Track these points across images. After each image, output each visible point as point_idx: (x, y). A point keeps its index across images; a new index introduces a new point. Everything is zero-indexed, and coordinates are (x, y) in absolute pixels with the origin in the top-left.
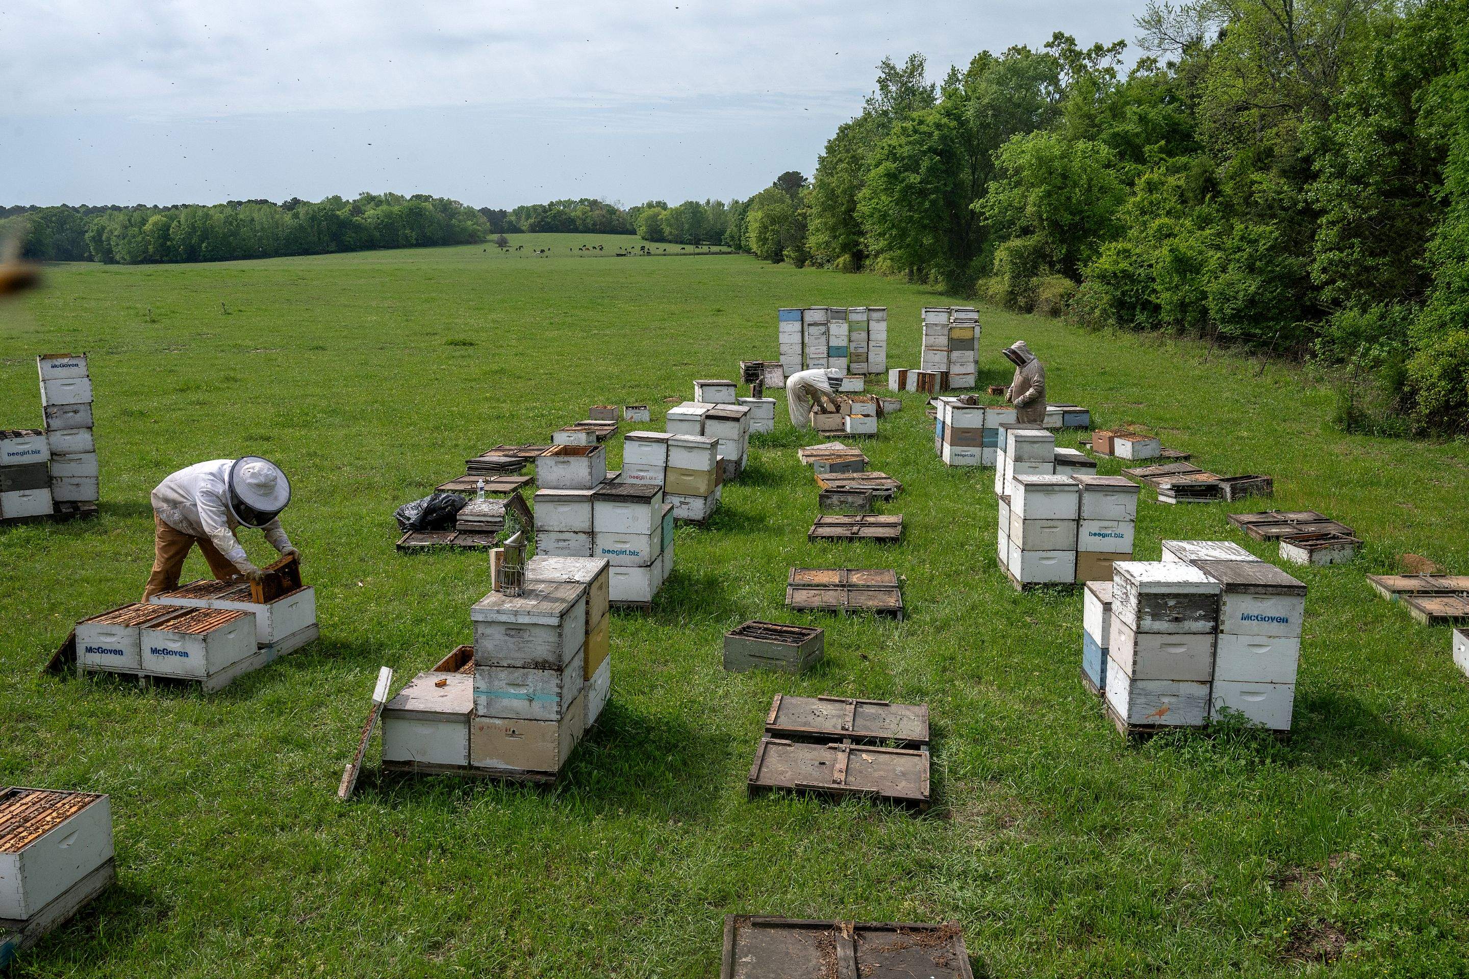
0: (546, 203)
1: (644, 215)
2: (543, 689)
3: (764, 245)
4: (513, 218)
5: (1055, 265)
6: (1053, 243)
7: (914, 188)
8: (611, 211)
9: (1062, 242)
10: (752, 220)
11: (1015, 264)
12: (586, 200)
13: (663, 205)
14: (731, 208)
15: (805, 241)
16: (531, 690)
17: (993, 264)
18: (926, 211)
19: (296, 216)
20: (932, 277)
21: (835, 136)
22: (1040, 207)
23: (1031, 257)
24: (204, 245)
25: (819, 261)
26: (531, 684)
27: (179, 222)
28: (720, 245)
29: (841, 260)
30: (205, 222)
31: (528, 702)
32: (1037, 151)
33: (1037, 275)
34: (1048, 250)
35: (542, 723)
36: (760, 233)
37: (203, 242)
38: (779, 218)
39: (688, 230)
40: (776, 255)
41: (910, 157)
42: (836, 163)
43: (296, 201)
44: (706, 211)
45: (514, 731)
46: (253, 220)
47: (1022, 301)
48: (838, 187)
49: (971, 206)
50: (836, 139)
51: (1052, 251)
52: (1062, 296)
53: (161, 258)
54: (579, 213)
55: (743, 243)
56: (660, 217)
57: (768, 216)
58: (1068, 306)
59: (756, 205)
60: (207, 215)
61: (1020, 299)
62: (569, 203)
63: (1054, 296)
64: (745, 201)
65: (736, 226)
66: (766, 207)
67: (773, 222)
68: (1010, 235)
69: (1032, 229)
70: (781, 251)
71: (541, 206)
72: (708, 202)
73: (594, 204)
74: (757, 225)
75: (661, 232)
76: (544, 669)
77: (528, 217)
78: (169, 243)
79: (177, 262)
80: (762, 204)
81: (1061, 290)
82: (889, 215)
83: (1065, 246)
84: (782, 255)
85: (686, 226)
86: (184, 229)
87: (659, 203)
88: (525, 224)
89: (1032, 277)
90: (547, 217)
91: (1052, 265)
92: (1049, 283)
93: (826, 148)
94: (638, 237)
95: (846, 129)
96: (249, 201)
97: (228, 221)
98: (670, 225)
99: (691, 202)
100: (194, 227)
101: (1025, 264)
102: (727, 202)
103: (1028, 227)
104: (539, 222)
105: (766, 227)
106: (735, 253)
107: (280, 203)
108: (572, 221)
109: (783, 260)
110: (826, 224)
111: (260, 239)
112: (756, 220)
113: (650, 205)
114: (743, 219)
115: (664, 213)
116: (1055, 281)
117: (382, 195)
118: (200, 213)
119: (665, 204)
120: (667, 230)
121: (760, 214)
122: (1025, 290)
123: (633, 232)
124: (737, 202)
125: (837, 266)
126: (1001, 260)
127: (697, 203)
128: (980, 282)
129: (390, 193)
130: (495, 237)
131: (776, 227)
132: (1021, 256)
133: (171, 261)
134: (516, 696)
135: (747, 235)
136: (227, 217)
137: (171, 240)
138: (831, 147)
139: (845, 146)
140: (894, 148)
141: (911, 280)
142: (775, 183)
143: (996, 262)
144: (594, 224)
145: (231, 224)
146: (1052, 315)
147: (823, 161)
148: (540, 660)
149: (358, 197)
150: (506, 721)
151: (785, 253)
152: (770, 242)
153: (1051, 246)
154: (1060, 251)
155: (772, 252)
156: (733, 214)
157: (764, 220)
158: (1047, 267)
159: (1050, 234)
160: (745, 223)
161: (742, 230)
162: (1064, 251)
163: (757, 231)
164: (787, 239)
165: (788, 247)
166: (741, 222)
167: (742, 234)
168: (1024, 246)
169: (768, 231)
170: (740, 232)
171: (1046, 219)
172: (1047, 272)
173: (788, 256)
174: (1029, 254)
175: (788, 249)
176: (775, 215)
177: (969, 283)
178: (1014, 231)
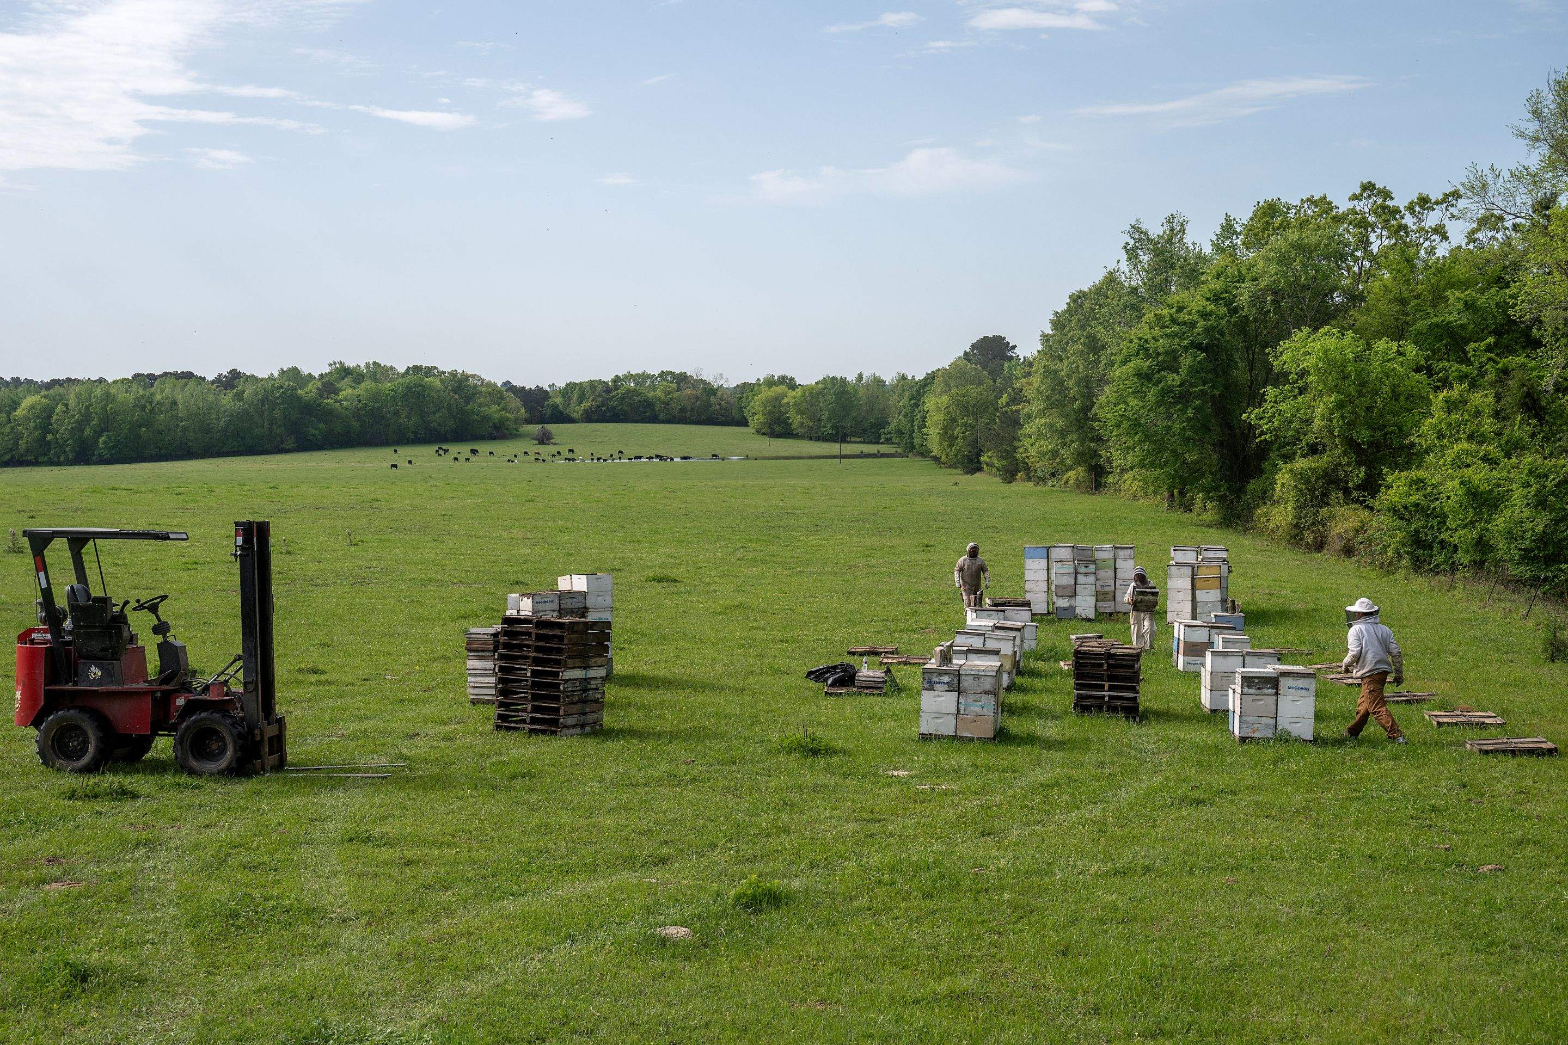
0: (608, 378)
1: (761, 397)
3: (951, 445)
4: (558, 400)
5: (1350, 493)
6: (1348, 464)
7: (1172, 391)
8: (710, 391)
9: (1359, 464)
10: (932, 408)
11: (1301, 490)
12: (669, 373)
13: (790, 384)
14: (897, 388)
15: (1017, 444)
17: (1274, 489)
18: (1189, 419)
19: (239, 396)
20: (1198, 503)
21: (1065, 307)
22: (1330, 420)
23: (1320, 483)
24: (102, 440)
25: (1040, 474)
27: (66, 405)
28: (878, 443)
29: (1072, 474)
30: (106, 406)
32: (1325, 352)
33: (1329, 505)
34: (1342, 474)
36: (945, 428)
37: (100, 435)
38: (973, 407)
39: (829, 419)
40: (971, 460)
41: (1166, 353)
42: (1067, 343)
43: (235, 375)
44: (856, 391)
46: (174, 403)
47: (1309, 537)
48: (1070, 376)
49: (1244, 416)
50: (1066, 312)
51: (1347, 476)
52: (1357, 531)
53: (36, 458)
54: (659, 393)
55: (917, 441)
56: (785, 400)
57: (957, 403)
58: (1361, 543)
59: (937, 385)
60: (108, 395)
61: (1306, 534)
62: (644, 376)
63: (1347, 531)
64: (920, 376)
65: (906, 416)
66: (954, 390)
67: (965, 413)
68: (1295, 453)
69: (1320, 447)
70: (978, 455)
71: (600, 382)
72: (860, 377)
73: (682, 379)
74: (941, 416)
75: (786, 423)
77: (582, 398)
78: (49, 437)
79: (59, 464)
80: (948, 385)
82: (1140, 425)
83: (1363, 469)
84: (979, 462)
85: (826, 415)
86: (73, 416)
87: (782, 380)
88: (577, 410)
89: (1321, 507)
90: (611, 399)
91: (1347, 491)
92: (1343, 515)
93: (1052, 322)
94: (750, 430)
95: (1079, 297)
96: (165, 374)
97: (139, 405)
98: (801, 413)
99: (834, 379)
100: (87, 416)
101: (1312, 490)
102: (889, 378)
103: (1317, 443)
104: (598, 407)
105: (954, 420)
106: (901, 456)
107: (210, 377)
108: (648, 404)
109: (980, 469)
110: (1051, 426)
111: (185, 429)
112: (938, 409)
113: (770, 382)
114: (917, 405)
115: (791, 394)
116: (1349, 512)
117: (363, 365)
118: (98, 392)
119: (792, 379)
120: (796, 420)
121: (945, 400)
122: (1313, 524)
123: (743, 423)
124: (904, 378)
125: (1067, 482)
126: (1283, 485)
127: (843, 380)
128: (1259, 511)
129: (375, 363)
130: (534, 428)
131: (970, 420)
132: (1307, 482)
133: (51, 463)
135: (925, 430)
136: (137, 399)
137: (55, 432)
138: (1059, 321)
139: (1079, 321)
140: (1146, 341)
141: (1171, 506)
142: (966, 353)
143: (1278, 487)
144: (683, 410)
145: (143, 408)
146: (1344, 555)
147: (1048, 340)
148: (987, 690)
149: (327, 370)
151: (984, 458)
152: (960, 442)
153: (1346, 468)
154: (1357, 475)
155: (963, 457)
156: (900, 397)
157: (951, 409)
158: (1340, 495)
159: (1345, 453)
160: (920, 412)
161: (916, 423)
162: (1362, 475)
163: (940, 426)
164: (987, 439)
165: (988, 450)
166: (913, 411)
167: (916, 427)
168: (1310, 469)
169: (958, 425)
170: (912, 426)
171: (1339, 436)
172: (1341, 501)
173: (990, 465)
174: (1318, 479)
175: (989, 454)
176: (968, 403)
177: (1246, 512)
178: (1300, 449)
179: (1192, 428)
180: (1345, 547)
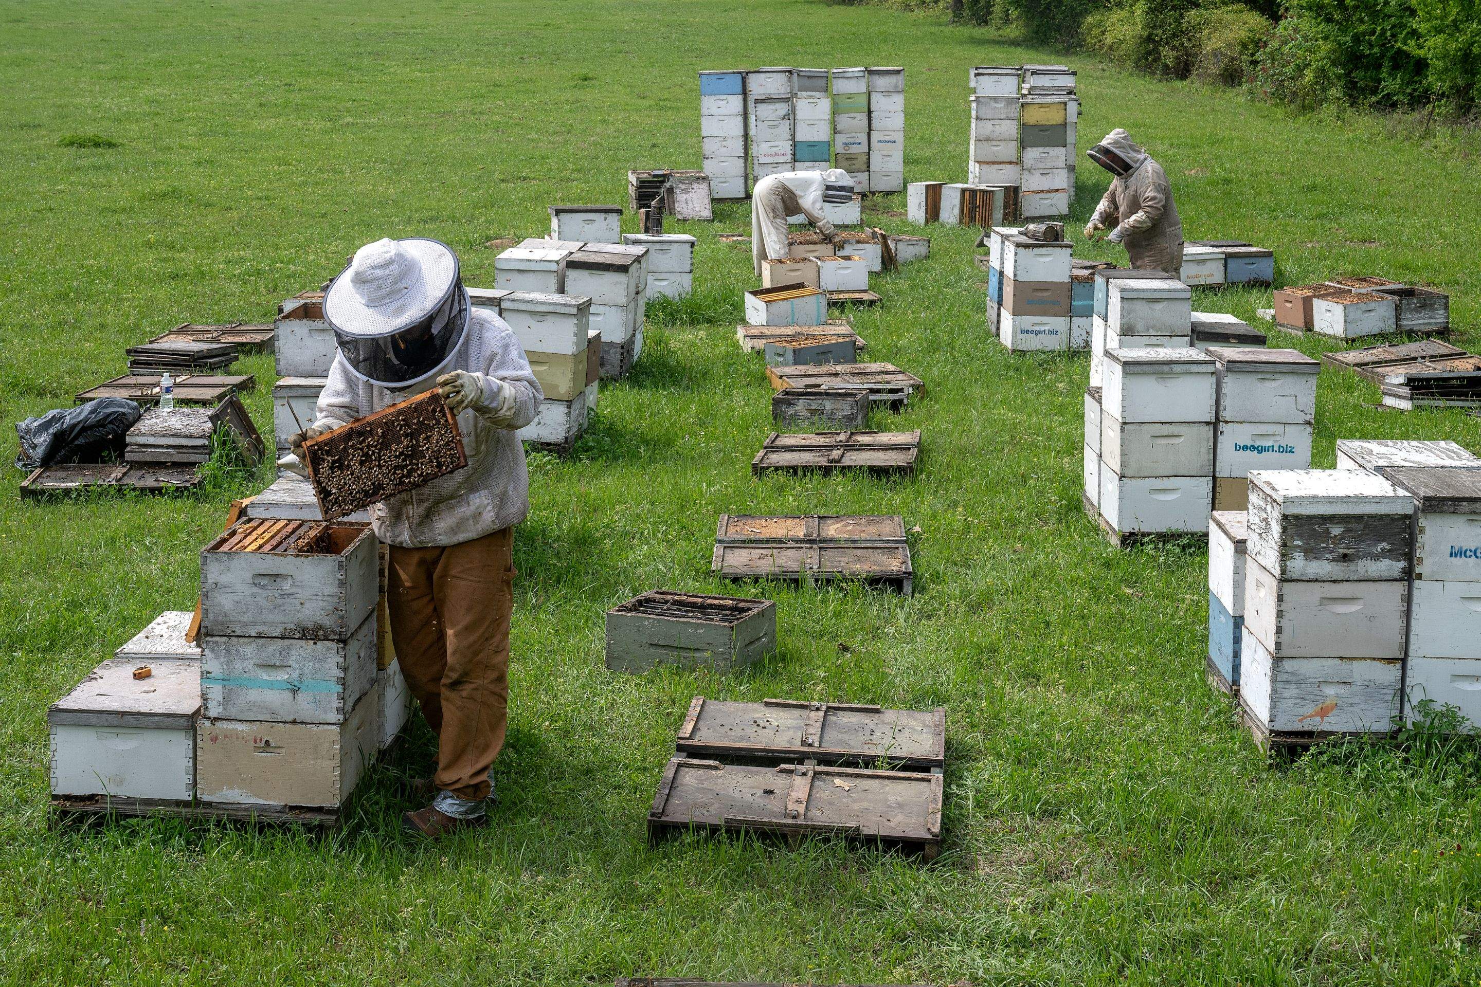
2: (314, 672)
16: (295, 675)
26: (295, 665)
31: (288, 695)
35: (314, 728)
45: (267, 742)
52: (1244, 46)
58: (1255, 63)
63: (1229, 45)
76: (316, 638)
81: (1243, 34)
134: (271, 686)
148: (310, 625)
150: (255, 726)
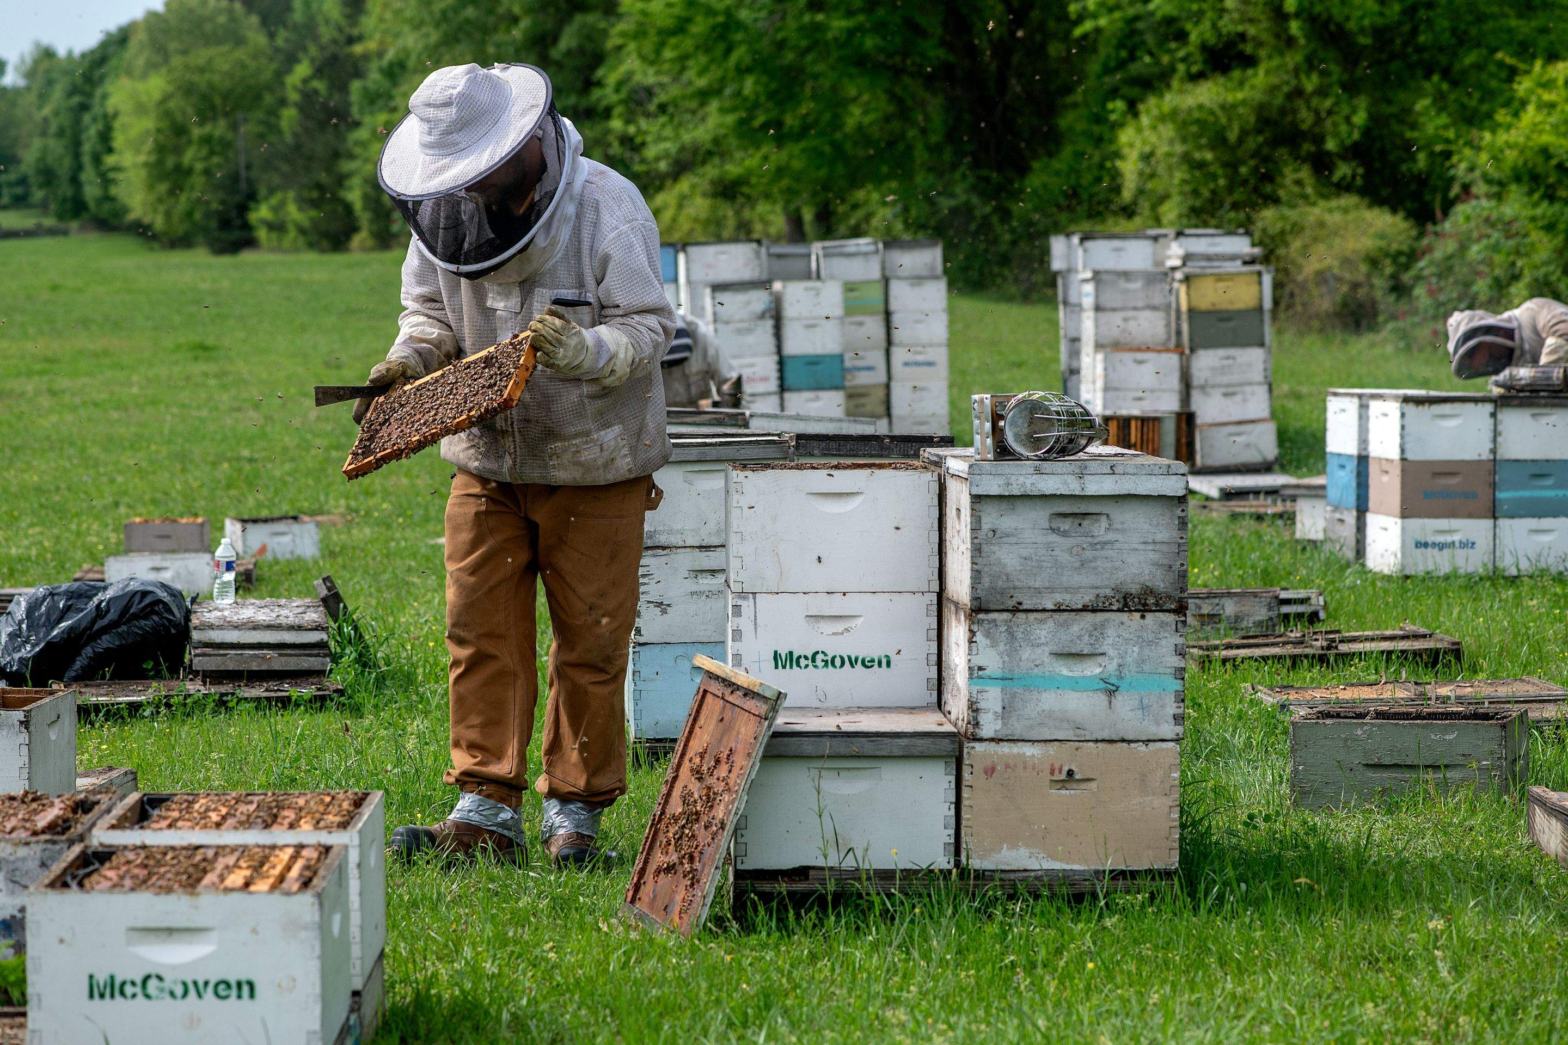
3: (174, 192)
5: (1331, 168)
6: (1322, 92)
9: (1351, 88)
10: (126, 107)
11: (1201, 165)
14: (30, 74)
15: (346, 166)
17: (1116, 175)
23: (1252, 143)
33: (1276, 201)
34: (1305, 118)
36: (161, 150)
38: (226, 97)
40: (225, 224)
51: (1319, 120)
55: (91, 191)
57: (188, 90)
58: (1405, 286)
59: (136, 54)
65: (61, 133)
66: (177, 61)
67: (207, 111)
69: (1248, 49)
70: (243, 209)
74: (148, 123)
82: (740, 26)
83: (1362, 103)
84: (247, 226)
89: (1254, 206)
91: (1322, 165)
92: (1321, 224)
101: (1232, 166)
103: (1232, 39)
105: (180, 131)
106: (52, 232)
109: (251, 240)
112: (141, 109)
114: (85, 108)
116: (1337, 217)
121: (154, 85)
124: (48, 54)
126: (1147, 158)
131: (219, 128)
132: (1219, 141)
135: (110, 160)
143: (1130, 166)
146: (1345, 327)
151: (261, 213)
152: (198, 181)
153: (1315, 102)
154: (1348, 119)
155: (208, 215)
156: (43, 97)
157: (172, 104)
158: (1305, 173)
159: (1310, 64)
160: (95, 120)
161: (87, 148)
162: (1360, 118)
163: (149, 144)
164: (268, 165)
165: (272, 191)
166: (77, 121)
167: (86, 160)
168: (1223, 107)
169: (190, 142)
170: (77, 155)
171: (1297, 15)
172: (1309, 190)
173: (277, 227)
174: (1244, 133)
175: (274, 201)
176: (211, 86)
177: (1024, 247)
178: (1184, 60)
179: (880, 28)
180: (1345, 304)
